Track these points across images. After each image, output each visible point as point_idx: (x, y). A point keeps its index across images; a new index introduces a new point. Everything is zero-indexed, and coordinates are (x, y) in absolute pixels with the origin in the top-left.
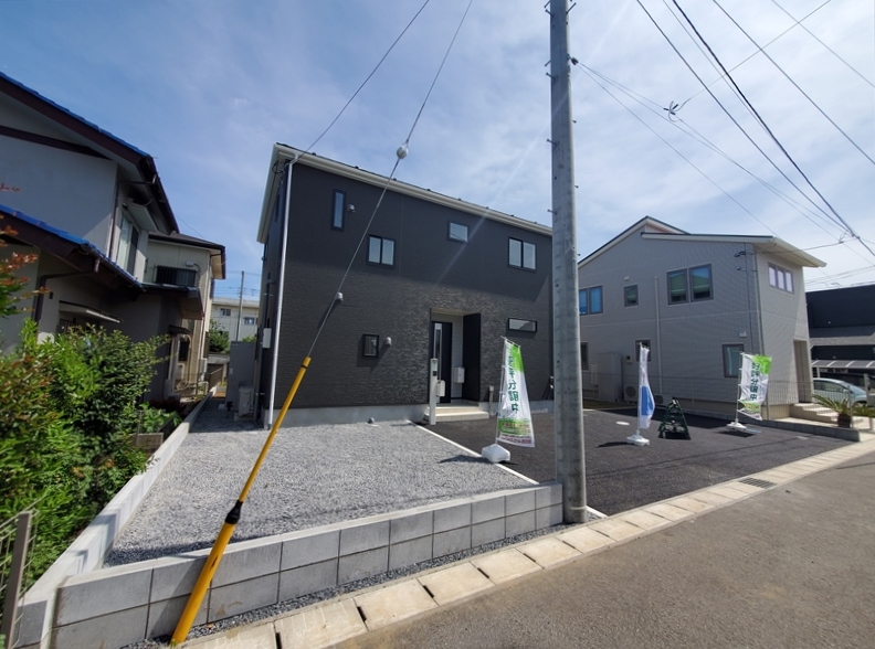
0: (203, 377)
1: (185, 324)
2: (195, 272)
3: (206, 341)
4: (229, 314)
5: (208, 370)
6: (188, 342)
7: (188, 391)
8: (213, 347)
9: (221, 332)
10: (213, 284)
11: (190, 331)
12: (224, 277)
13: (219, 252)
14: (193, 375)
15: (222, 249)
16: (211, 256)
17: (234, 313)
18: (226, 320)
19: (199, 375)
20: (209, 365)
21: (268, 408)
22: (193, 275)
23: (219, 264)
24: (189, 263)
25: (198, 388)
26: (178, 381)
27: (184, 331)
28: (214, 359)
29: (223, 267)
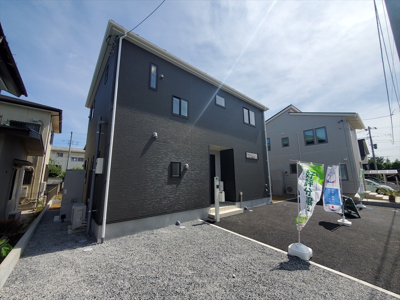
0: (42, 194)
1: (30, 159)
2: (39, 126)
3: (46, 170)
4: (62, 156)
5: (47, 188)
6: (32, 171)
7: (30, 205)
8: (51, 174)
9: (57, 166)
10: (52, 136)
11: (34, 164)
12: (60, 132)
13: (58, 113)
14: (35, 194)
15: (60, 112)
16: (52, 116)
17: (64, 155)
18: (60, 158)
19: (39, 193)
20: (47, 185)
21: (101, 224)
22: (38, 127)
23: (57, 122)
24: (35, 120)
25: (38, 203)
26: (22, 199)
27: (29, 164)
28: (51, 181)
29: (60, 124)
